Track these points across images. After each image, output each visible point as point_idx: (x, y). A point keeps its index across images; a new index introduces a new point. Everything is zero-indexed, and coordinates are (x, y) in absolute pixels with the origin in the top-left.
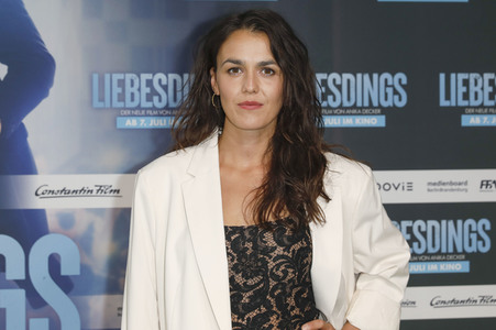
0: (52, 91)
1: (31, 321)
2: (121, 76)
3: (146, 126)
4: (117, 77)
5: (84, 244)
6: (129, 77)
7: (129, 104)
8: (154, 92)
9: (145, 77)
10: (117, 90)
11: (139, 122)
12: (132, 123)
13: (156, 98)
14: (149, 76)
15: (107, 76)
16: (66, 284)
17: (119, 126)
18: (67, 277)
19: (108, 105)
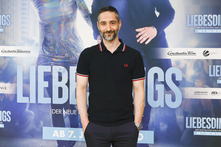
0: (173, 20)
1: (166, 95)
2: (197, 16)
3: (205, 32)
4: (195, 16)
5: (183, 70)
6: (199, 16)
7: (199, 25)
8: (208, 21)
9: (205, 16)
10: (195, 20)
11: (202, 31)
12: (200, 31)
13: (208, 23)
14: (206, 16)
15: (192, 16)
16: (177, 83)
17: (196, 32)
18: (177, 81)
19: (192, 25)
